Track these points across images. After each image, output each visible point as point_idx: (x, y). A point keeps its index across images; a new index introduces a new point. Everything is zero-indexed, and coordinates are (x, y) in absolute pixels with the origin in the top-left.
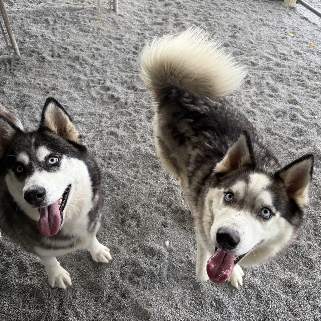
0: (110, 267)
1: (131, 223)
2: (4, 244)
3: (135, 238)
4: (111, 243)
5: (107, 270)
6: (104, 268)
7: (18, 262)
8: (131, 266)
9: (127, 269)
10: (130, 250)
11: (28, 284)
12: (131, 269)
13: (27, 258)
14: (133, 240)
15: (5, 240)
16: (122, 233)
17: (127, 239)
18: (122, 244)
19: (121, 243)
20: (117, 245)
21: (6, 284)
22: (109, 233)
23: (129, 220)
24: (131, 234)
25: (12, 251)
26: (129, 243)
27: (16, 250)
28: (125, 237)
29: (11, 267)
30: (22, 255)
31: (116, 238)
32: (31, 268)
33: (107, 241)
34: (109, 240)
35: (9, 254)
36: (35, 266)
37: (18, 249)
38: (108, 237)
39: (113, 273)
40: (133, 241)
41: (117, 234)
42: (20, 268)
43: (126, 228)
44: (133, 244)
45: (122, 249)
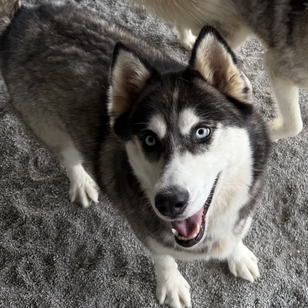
0: (256, 290)
1: (298, 219)
2: (100, 215)
3: (302, 248)
4: (262, 248)
5: (250, 294)
6: (246, 289)
7: (116, 248)
8: (290, 296)
9: (283, 300)
10: (291, 267)
11: (126, 290)
12: (289, 301)
13: (130, 246)
14: (299, 252)
15: (102, 208)
16: (281, 234)
17: (289, 247)
18: (279, 253)
19: (278, 252)
20: (271, 255)
21: (93, 281)
22: (261, 231)
23: (295, 215)
24: (296, 239)
26: (291, 254)
27: (115, 228)
28: (285, 242)
29: (104, 255)
30: (123, 239)
31: (270, 241)
32: (132, 263)
33: (256, 243)
34: (258, 242)
35: (106, 234)
36: (139, 261)
37: (119, 226)
38: (258, 237)
39: (260, 302)
40: (297, 253)
41: (273, 234)
42: (117, 260)
43: (289, 227)
44: (298, 259)
45: (279, 262)
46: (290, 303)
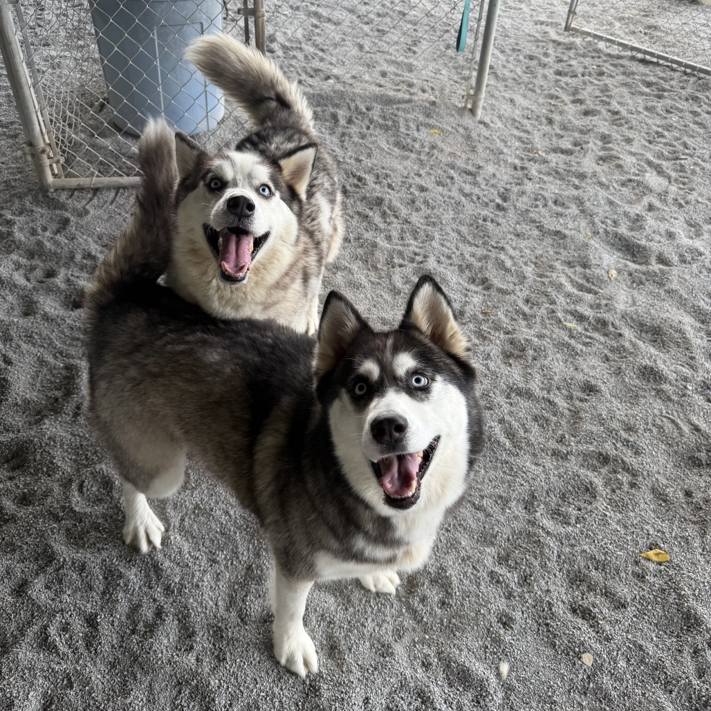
0: (366, 685)
1: (428, 593)
2: (162, 565)
3: (432, 632)
4: (377, 629)
5: (358, 689)
6: (352, 683)
7: (181, 612)
8: (412, 697)
9: (402, 702)
10: (415, 658)
11: (191, 670)
12: (410, 703)
13: (200, 610)
14: (427, 637)
15: (165, 556)
16: (404, 610)
17: (414, 629)
18: (400, 637)
19: (399, 634)
20: (389, 638)
21: (149, 653)
22: (377, 604)
23: (425, 587)
24: (425, 619)
25: (173, 584)
26: (416, 640)
27: (182, 585)
28: (409, 622)
29: (165, 620)
30: (191, 600)
31: (388, 619)
32: (202, 633)
33: (369, 620)
34: (373, 620)
35: (168, 590)
36: (211, 632)
37: (186, 582)
38: (372, 612)
39: (371, 701)
40: (425, 638)
41: (393, 610)
42: (182, 628)
43: (415, 602)
44: (426, 647)
45: (399, 649)
46: (412, 707)
